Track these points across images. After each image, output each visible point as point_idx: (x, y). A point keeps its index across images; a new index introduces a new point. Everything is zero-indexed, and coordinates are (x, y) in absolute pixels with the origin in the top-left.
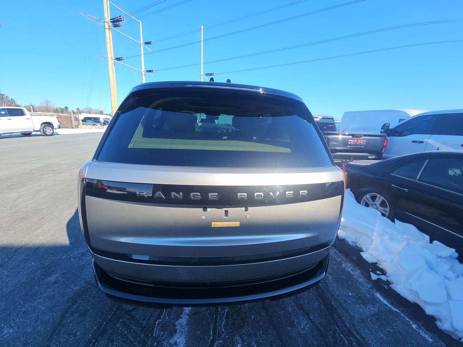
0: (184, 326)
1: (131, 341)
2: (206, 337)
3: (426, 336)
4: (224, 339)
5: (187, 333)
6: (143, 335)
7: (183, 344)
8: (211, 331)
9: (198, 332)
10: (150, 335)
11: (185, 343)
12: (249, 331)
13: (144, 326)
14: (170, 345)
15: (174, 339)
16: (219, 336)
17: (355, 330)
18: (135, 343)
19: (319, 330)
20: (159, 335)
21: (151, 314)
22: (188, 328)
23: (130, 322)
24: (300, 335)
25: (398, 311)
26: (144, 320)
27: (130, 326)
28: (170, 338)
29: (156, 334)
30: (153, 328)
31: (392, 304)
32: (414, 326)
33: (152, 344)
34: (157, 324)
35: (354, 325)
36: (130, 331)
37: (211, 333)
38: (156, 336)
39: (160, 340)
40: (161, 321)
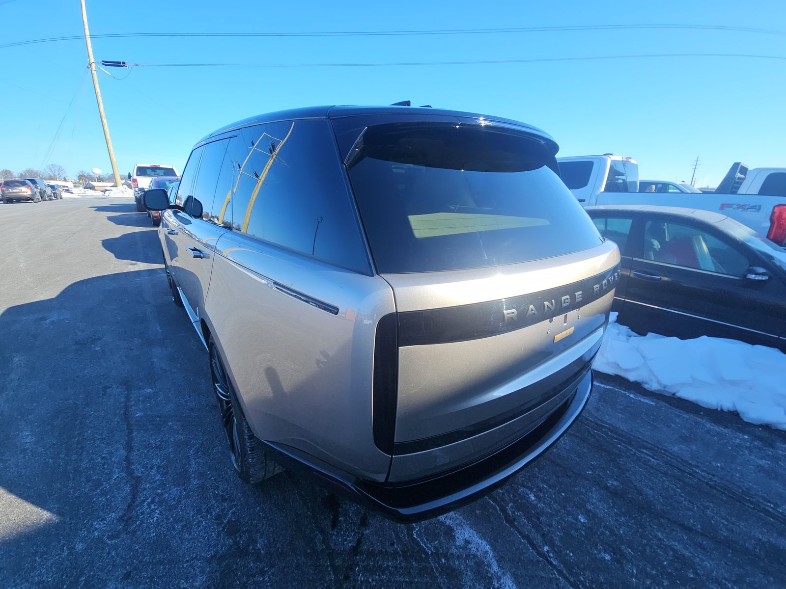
0: (454, 515)
1: (406, 582)
2: (490, 511)
3: (647, 401)
4: (511, 500)
5: (467, 521)
6: (414, 563)
7: (476, 537)
8: (490, 501)
9: (478, 512)
10: (423, 556)
11: (477, 533)
12: (525, 475)
13: (403, 551)
14: (462, 548)
15: (458, 538)
16: (503, 500)
17: (599, 420)
18: (416, 580)
19: (577, 437)
20: (435, 547)
21: (394, 531)
22: (461, 515)
23: (374, 561)
24: (569, 450)
25: (611, 388)
26: (392, 544)
27: (380, 567)
28: (454, 540)
29: (429, 549)
30: (418, 544)
31: (602, 383)
32: (632, 396)
33: (439, 563)
34: (417, 536)
35: (596, 417)
36: (390, 572)
37: (492, 502)
38: (434, 551)
39: (444, 552)
40: (418, 531)
